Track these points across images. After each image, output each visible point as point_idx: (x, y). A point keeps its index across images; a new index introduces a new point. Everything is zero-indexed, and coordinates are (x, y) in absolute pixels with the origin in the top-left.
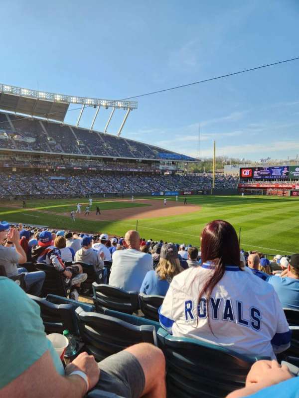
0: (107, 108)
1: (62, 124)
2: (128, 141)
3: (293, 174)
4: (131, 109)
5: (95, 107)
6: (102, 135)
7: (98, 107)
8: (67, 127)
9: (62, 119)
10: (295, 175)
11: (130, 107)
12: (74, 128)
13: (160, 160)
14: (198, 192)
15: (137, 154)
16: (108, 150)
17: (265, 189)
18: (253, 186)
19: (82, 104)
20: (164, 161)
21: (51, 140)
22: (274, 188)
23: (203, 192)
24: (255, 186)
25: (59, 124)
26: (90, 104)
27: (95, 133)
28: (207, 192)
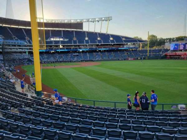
0: (98, 22)
2: (111, 35)
4: (109, 20)
5: (93, 22)
6: (99, 34)
7: (94, 22)
8: (84, 32)
9: (82, 28)
11: (108, 19)
12: (87, 32)
13: (124, 43)
14: (137, 59)
15: (112, 41)
16: (98, 40)
17: (180, 55)
18: (173, 54)
19: (88, 22)
20: (125, 43)
21: (75, 39)
22: (184, 55)
23: (141, 59)
24: (175, 54)
25: (81, 31)
26: (91, 21)
27: (96, 33)
28: (144, 59)
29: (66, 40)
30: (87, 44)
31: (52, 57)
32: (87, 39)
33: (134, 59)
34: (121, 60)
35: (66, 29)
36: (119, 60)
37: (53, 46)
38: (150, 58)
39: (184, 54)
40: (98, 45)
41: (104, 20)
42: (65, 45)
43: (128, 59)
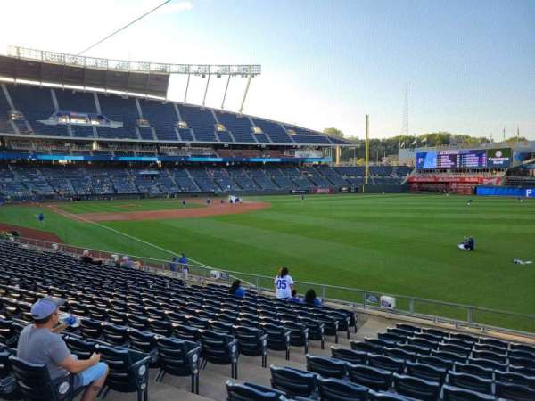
0: (219, 76)
1: (164, 101)
2: (253, 119)
3: (492, 162)
4: (253, 75)
5: (203, 76)
6: (218, 112)
7: (207, 76)
8: (171, 105)
9: (164, 93)
10: (495, 163)
11: (249, 72)
12: (180, 106)
13: (294, 144)
14: (340, 190)
15: (261, 137)
16: (220, 133)
17: (447, 183)
18: (429, 180)
19: (185, 73)
20: (299, 145)
21: (144, 123)
22: (458, 182)
23: (349, 190)
24: (433, 180)
25: (161, 102)
26: (196, 73)
27: (208, 111)
28: (357, 189)
29: (115, 125)
30: (188, 142)
31: (67, 180)
32: (182, 124)
33: (332, 192)
34: (296, 193)
35: (109, 91)
36: (291, 193)
37: (68, 141)
38: (371, 190)
39: (459, 180)
40: (222, 146)
41: (235, 74)
42: (111, 143)
43: (315, 192)
